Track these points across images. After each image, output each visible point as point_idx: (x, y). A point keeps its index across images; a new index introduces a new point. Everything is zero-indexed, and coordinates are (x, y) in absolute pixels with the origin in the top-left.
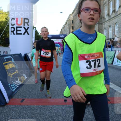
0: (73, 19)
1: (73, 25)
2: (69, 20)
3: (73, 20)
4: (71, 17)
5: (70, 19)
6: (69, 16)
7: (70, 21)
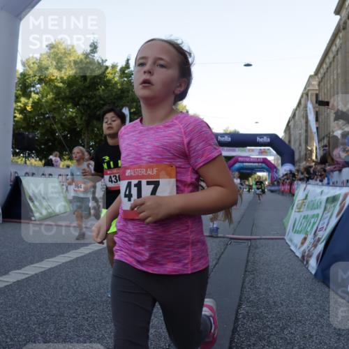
0: (319, 90)
1: (317, 109)
2: (307, 95)
3: (317, 92)
4: (313, 85)
5: (309, 90)
6: (309, 80)
7: (309, 95)
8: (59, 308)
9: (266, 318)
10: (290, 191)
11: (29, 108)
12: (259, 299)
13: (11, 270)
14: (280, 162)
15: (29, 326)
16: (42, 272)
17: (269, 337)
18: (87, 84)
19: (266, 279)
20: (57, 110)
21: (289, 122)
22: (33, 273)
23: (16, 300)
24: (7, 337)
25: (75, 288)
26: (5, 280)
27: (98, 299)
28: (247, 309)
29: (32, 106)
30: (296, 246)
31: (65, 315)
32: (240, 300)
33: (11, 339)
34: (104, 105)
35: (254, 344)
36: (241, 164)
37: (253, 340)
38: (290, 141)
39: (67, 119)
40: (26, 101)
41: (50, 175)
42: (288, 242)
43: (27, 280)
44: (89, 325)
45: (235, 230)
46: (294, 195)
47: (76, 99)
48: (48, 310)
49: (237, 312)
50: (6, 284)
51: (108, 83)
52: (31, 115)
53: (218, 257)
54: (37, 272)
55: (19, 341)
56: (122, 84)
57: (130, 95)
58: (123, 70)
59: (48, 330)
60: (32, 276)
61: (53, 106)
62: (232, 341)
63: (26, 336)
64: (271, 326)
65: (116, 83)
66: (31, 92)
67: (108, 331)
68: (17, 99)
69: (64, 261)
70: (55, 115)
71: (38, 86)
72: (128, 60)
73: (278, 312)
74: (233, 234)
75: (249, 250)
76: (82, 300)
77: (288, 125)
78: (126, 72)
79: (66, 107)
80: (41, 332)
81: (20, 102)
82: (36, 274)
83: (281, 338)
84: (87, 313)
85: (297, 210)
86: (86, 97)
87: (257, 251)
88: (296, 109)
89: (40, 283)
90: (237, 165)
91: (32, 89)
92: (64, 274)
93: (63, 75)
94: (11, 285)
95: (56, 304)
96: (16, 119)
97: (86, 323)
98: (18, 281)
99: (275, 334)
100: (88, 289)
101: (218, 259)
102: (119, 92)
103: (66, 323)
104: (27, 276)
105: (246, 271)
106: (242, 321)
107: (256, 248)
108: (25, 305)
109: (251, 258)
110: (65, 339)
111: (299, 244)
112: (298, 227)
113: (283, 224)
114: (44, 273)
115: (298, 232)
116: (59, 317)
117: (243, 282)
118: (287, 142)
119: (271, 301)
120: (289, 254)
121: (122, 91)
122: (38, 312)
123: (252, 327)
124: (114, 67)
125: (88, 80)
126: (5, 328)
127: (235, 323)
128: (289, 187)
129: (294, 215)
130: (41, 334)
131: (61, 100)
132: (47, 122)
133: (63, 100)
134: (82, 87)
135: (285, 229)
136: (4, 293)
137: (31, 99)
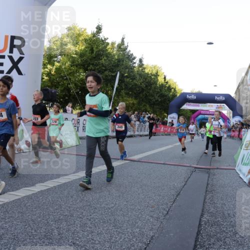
8: (70, 211)
9: (222, 225)
10: (239, 136)
11: (53, 73)
12: (217, 212)
13: (37, 183)
14: (231, 115)
15: (48, 223)
16: (58, 185)
17: (224, 239)
18: (94, 55)
19: (222, 197)
20: (72, 74)
21: (239, 86)
22: (52, 186)
23: (39, 204)
24: (32, 229)
25: (82, 197)
26: (33, 189)
27: (98, 206)
28: (208, 218)
29: (55, 71)
30: (244, 175)
31: (75, 216)
32: (203, 211)
33: (35, 231)
34: (105, 70)
35: (213, 244)
36: (203, 116)
37: (212, 240)
38: (239, 100)
39: (79, 81)
40: (51, 67)
41: (66, 118)
42: (237, 171)
43: (48, 190)
44: (91, 223)
45: (198, 162)
46: (241, 139)
47: (86, 66)
48: (61, 212)
49: (200, 220)
50: (33, 192)
51: (108, 55)
52: (54, 78)
53: (186, 180)
54: (55, 185)
55: (41, 233)
56: (119, 56)
57: (124, 63)
58: (119, 46)
59: (61, 226)
60: (52, 188)
61: (70, 71)
62: (196, 241)
63: (46, 229)
64: (226, 231)
65: (114, 55)
66: (54, 61)
67: (105, 229)
68: (45, 66)
69: (75, 179)
70: (71, 77)
71: (60, 57)
72: (123, 39)
73: (232, 222)
74: (197, 165)
75: (209, 176)
76: (87, 206)
77: (238, 88)
78: (122, 47)
79: (79, 72)
80: (57, 227)
81: (47, 68)
82: (54, 187)
83: (234, 240)
84: (90, 215)
85: (245, 148)
86: (93, 64)
87: (215, 177)
88: (245, 77)
89: (57, 193)
90: (200, 117)
91: (55, 59)
92: (74, 188)
93: (77, 49)
94: (36, 193)
95: (68, 208)
96: (44, 80)
97: (89, 222)
98: (42, 191)
99: (229, 237)
100: (91, 198)
101: (186, 182)
102: (116, 61)
103: (75, 222)
104: (48, 188)
105: (206, 191)
106: (204, 227)
107: (214, 175)
108: (46, 207)
109: (210, 182)
110: (74, 233)
111: (246, 174)
112: (245, 161)
113: (234, 159)
114: (60, 186)
115: (245, 164)
116: (70, 217)
117: (205, 199)
118: (237, 100)
119: (226, 213)
120: (238, 180)
121: (119, 60)
122: (55, 213)
123: (212, 231)
124: (113, 44)
125: (95, 53)
126: (31, 223)
127: (199, 228)
128: (238, 133)
129: (243, 152)
130: (57, 228)
131: (75, 67)
132: (65, 82)
133: (77, 67)
134: (90, 58)
135: (235, 162)
136: (31, 199)
137: (55, 67)
